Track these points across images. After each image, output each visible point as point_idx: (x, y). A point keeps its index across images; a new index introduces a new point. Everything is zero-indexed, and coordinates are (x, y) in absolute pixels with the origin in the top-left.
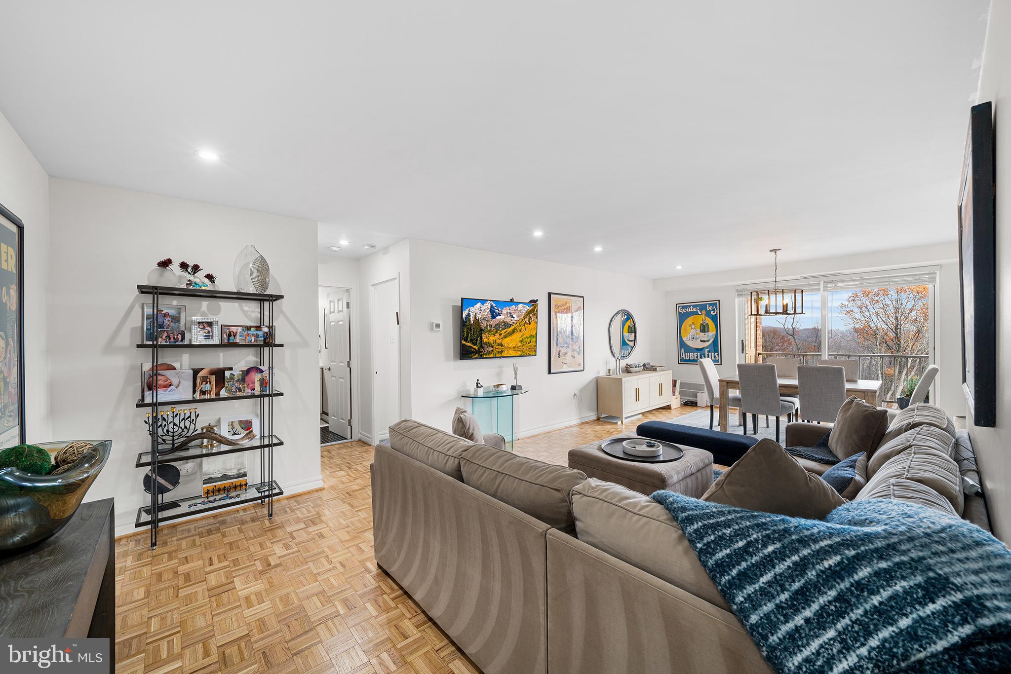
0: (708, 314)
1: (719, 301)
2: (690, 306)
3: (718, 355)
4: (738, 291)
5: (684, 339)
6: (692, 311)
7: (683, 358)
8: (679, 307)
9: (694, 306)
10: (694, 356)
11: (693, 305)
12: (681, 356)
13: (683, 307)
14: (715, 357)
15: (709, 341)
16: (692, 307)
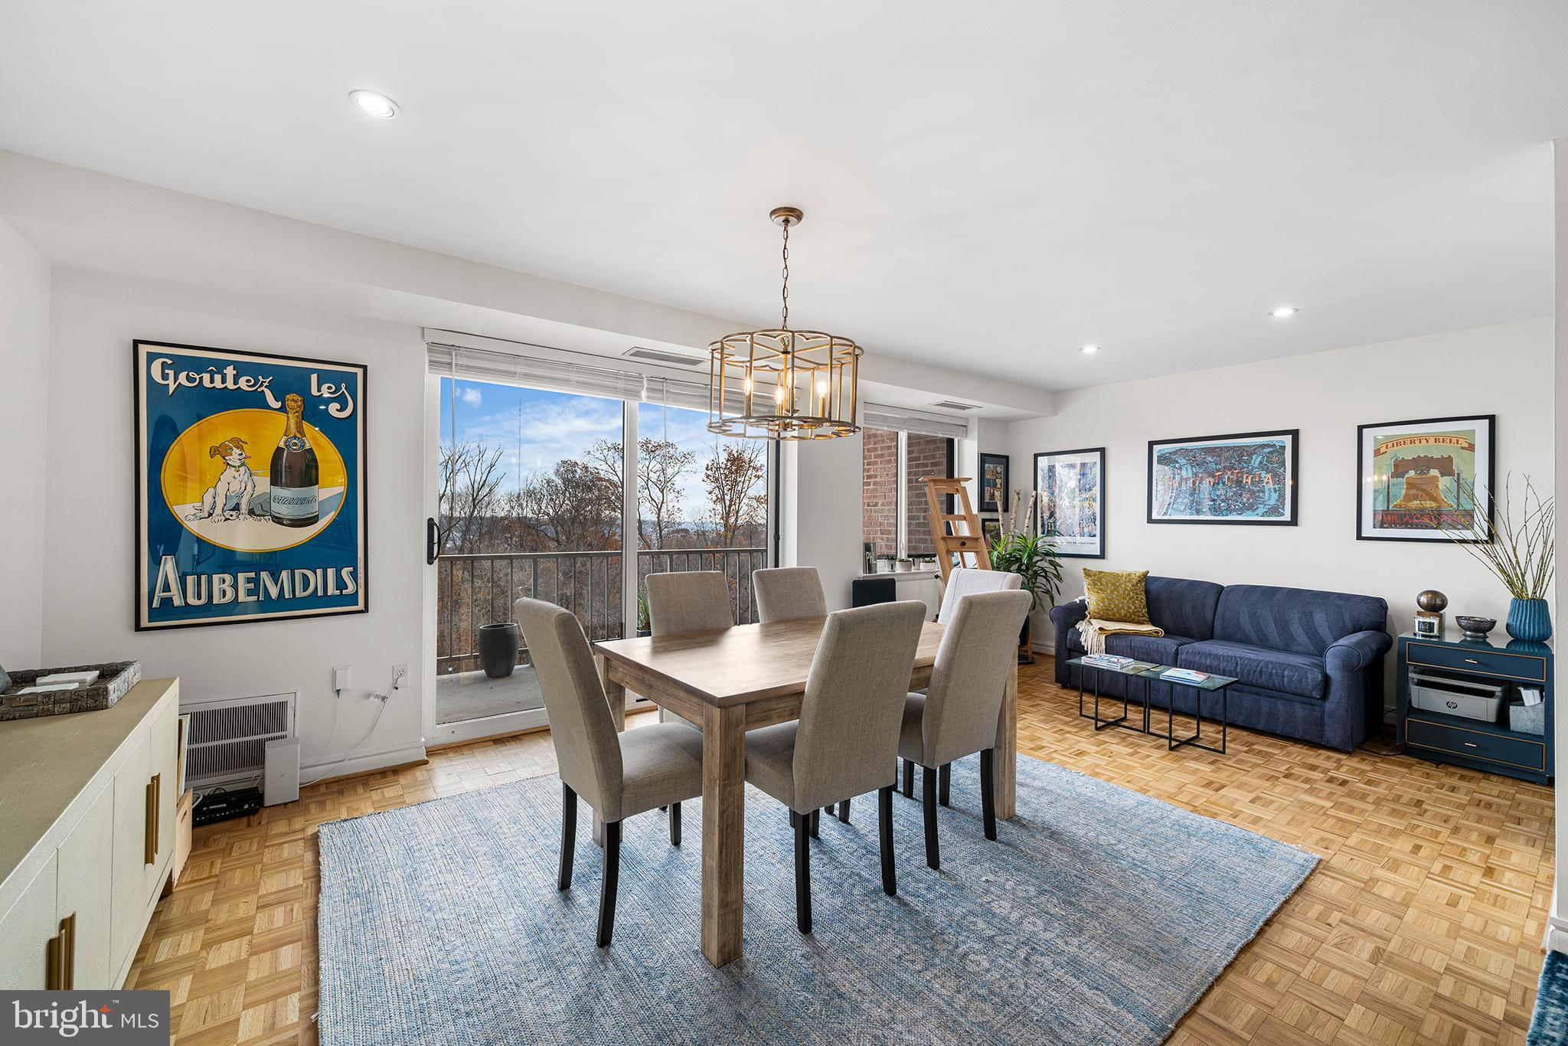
0: (312, 412)
1: (365, 368)
2: (221, 366)
3: (354, 575)
4: (433, 347)
5: (184, 511)
6: (230, 385)
7: (167, 602)
8: (151, 357)
9: (241, 369)
10: (235, 586)
11: (236, 365)
12: (159, 594)
13: (179, 364)
14: (341, 585)
15: (312, 520)
16: (230, 371)
